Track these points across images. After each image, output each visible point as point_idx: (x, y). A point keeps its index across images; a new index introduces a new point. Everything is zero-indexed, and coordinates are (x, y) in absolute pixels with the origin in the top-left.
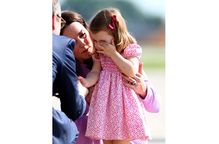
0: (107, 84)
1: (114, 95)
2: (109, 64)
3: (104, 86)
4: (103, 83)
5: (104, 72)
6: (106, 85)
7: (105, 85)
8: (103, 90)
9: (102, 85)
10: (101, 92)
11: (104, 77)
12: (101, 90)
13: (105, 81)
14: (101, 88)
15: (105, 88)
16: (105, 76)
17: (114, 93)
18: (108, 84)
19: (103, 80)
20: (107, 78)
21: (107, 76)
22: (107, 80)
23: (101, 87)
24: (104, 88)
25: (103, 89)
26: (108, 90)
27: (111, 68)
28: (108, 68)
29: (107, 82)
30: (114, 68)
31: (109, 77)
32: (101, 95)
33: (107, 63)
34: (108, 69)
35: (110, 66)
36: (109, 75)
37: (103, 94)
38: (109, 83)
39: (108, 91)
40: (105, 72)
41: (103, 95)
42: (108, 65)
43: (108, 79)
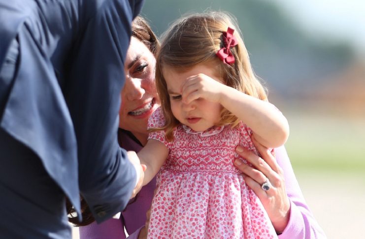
0: (199, 205)
1: (226, 232)
2: (203, 157)
3: (192, 210)
4: (189, 202)
5: (192, 177)
6: (197, 208)
7: (194, 208)
8: (189, 220)
9: (185, 209)
10: (185, 227)
11: (192, 190)
12: (184, 222)
13: (192, 198)
14: (183, 217)
15: (193, 215)
16: (193, 185)
17: (225, 228)
18: (202, 206)
19: (188, 195)
20: (198, 190)
21: (199, 187)
22: (199, 195)
23: (184, 214)
24: (190, 217)
25: (188, 218)
26: (202, 222)
27: (210, 163)
28: (201, 166)
29: (198, 201)
30: (216, 164)
31: (203, 187)
32: (184, 235)
33: (198, 152)
34: (202, 169)
35: (207, 159)
36: (204, 182)
37: (190, 230)
38: (204, 201)
39: (202, 224)
40: (195, 176)
41: (189, 234)
42: (202, 159)
43: (201, 192)
